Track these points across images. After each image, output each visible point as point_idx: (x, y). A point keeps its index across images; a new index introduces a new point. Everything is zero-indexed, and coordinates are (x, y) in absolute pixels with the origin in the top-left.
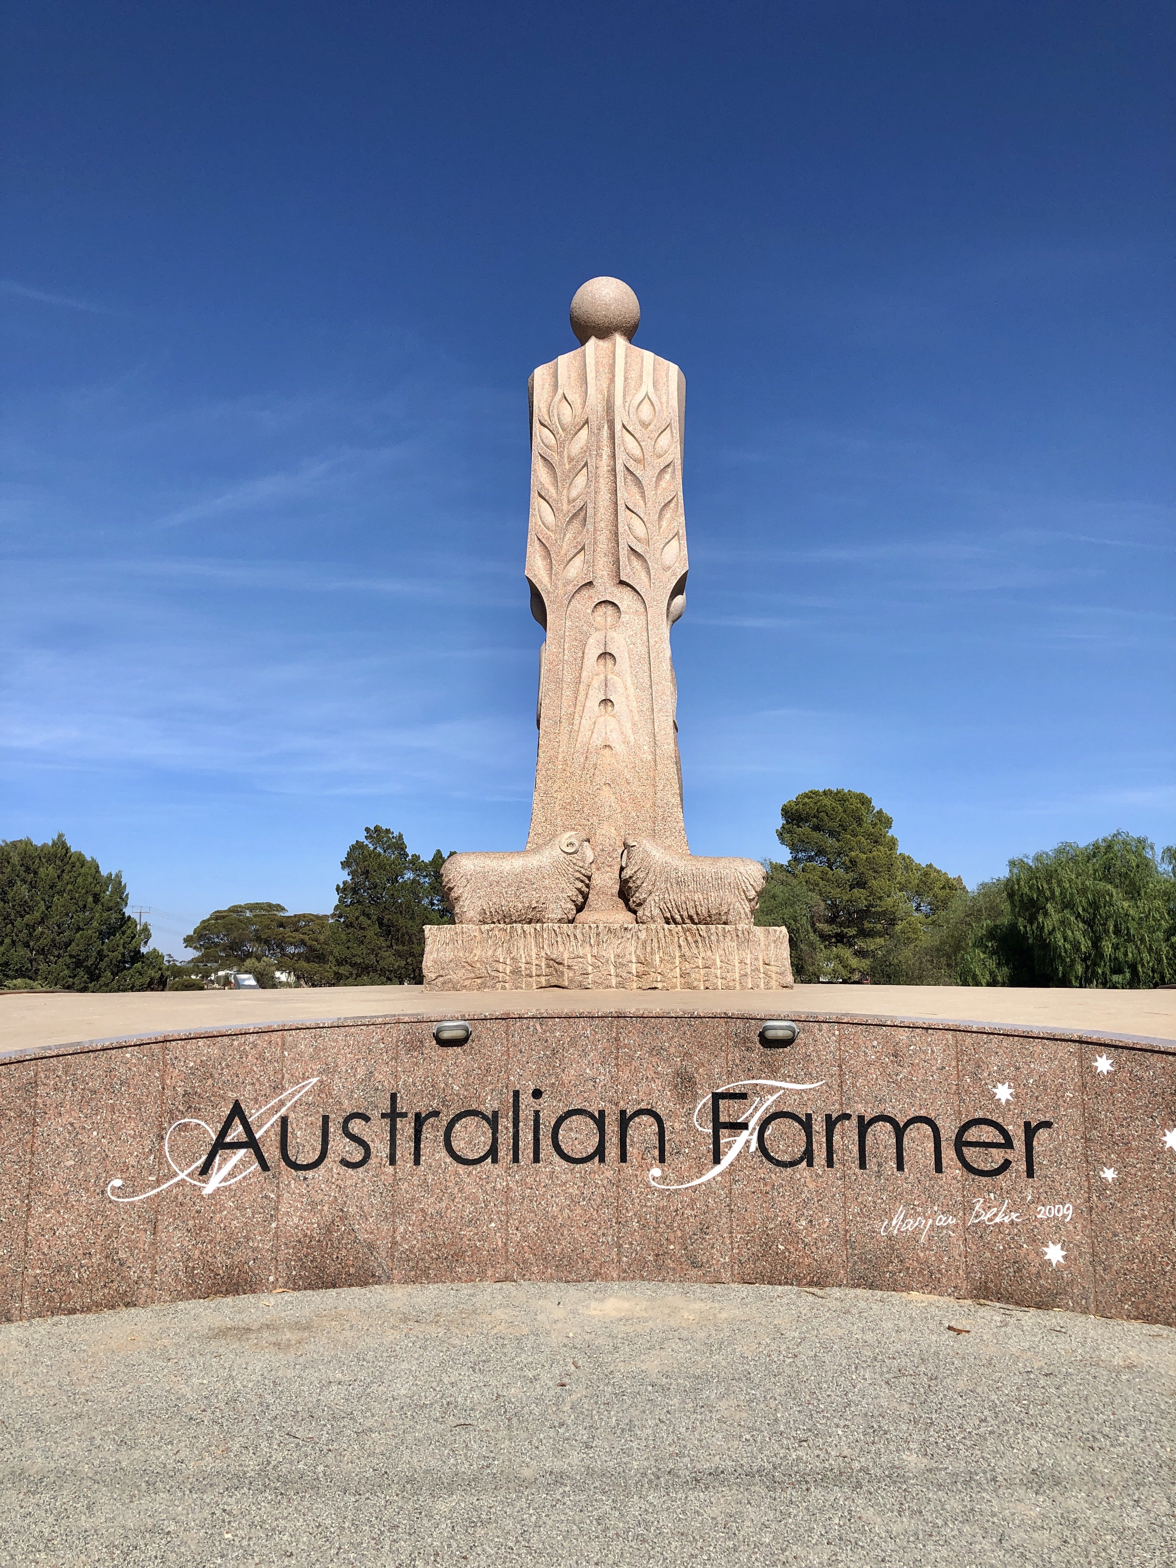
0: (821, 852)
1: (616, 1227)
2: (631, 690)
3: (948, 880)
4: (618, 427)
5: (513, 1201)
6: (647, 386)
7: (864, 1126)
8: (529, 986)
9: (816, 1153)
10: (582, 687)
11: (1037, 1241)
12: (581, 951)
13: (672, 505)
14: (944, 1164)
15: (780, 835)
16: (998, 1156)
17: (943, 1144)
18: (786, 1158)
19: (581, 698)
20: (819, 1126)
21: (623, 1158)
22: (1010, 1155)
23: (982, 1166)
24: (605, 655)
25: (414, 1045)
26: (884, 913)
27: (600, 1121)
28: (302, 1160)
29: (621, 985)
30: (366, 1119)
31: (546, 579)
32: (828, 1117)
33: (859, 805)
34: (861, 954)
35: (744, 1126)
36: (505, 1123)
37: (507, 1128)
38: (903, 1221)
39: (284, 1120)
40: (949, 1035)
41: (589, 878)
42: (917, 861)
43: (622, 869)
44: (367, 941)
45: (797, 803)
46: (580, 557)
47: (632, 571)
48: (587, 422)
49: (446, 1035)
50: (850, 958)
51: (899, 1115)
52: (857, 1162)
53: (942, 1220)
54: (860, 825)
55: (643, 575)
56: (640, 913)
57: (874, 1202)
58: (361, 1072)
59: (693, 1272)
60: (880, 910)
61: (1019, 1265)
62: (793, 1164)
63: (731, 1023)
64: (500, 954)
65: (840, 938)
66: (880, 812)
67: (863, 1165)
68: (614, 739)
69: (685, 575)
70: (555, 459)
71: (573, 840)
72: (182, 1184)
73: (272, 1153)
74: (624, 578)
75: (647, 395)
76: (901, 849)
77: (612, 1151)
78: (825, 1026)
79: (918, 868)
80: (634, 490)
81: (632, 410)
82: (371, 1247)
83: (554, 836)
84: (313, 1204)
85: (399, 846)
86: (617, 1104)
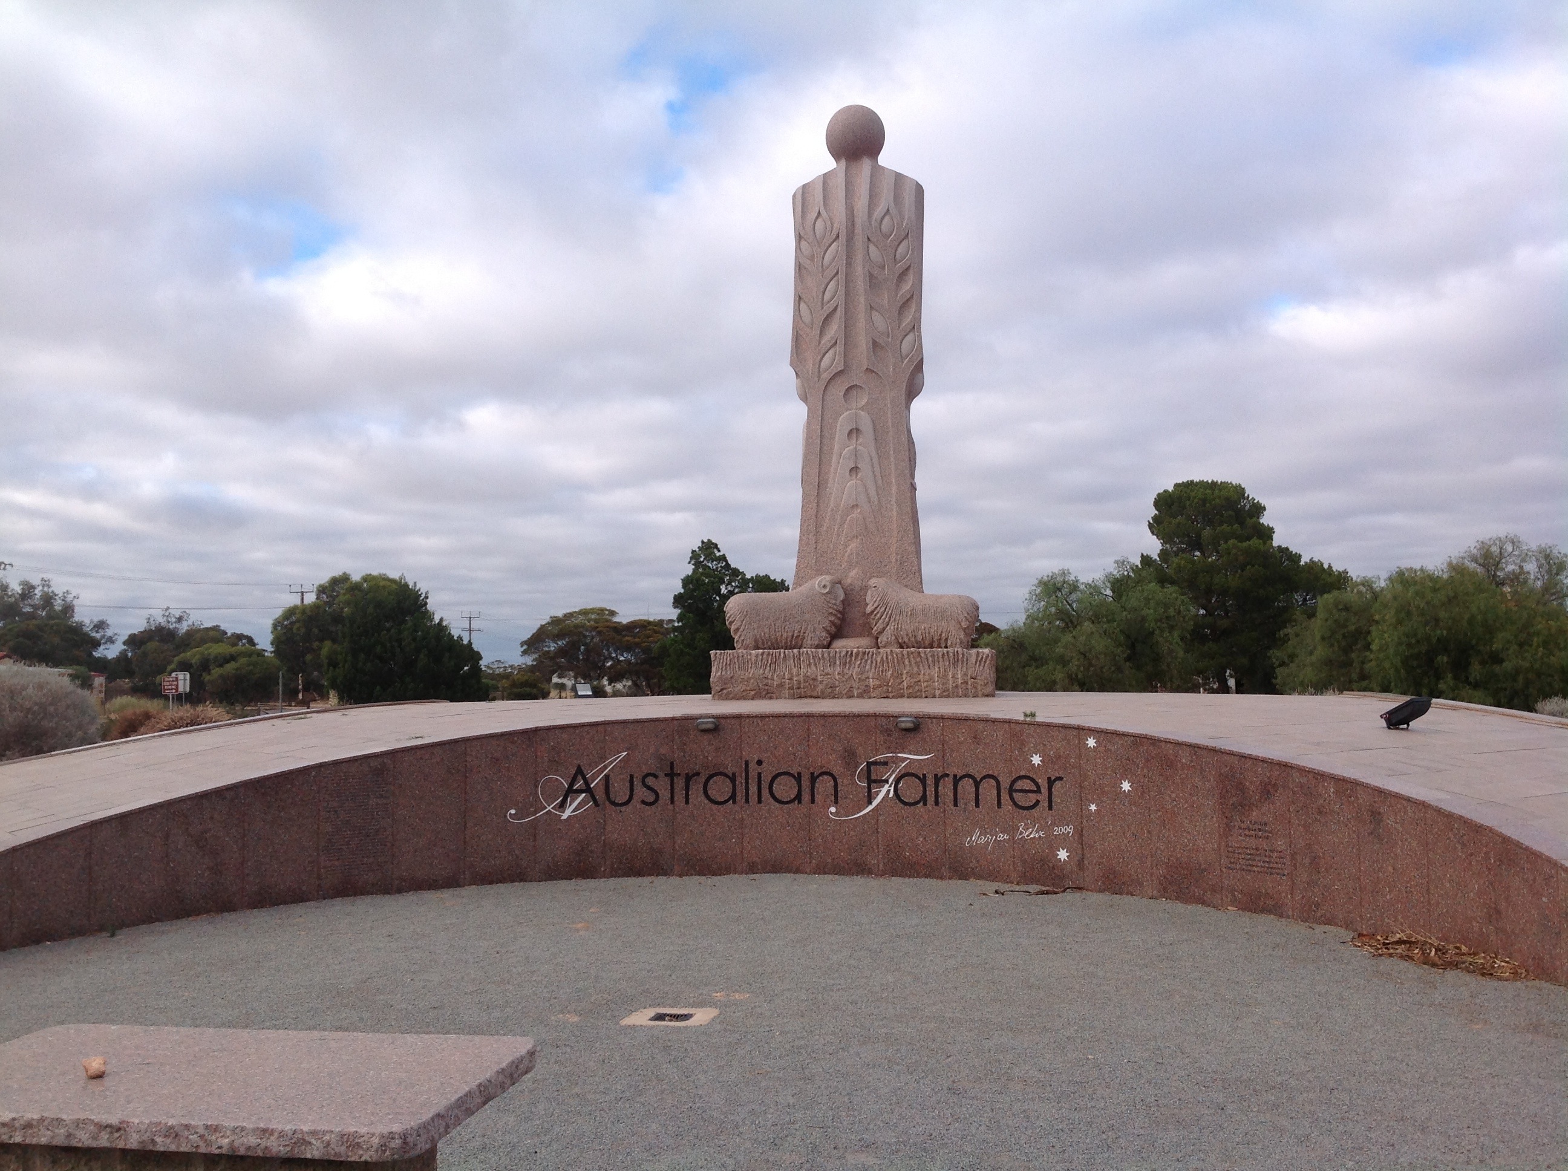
1: (808, 842)
4: (864, 239)
5: (746, 827)
7: (956, 780)
9: (928, 797)
10: (834, 457)
11: (1054, 848)
14: (1003, 804)
16: (1032, 798)
17: (1002, 790)
18: (911, 801)
19: (834, 466)
20: (930, 781)
21: (812, 801)
22: (1040, 797)
23: (1024, 804)
25: (683, 733)
27: (798, 779)
28: (619, 801)
30: (656, 776)
32: (936, 775)
35: (887, 781)
36: (740, 780)
37: (741, 783)
38: (978, 838)
39: (607, 777)
40: (1006, 725)
41: (841, 612)
43: (867, 605)
49: (702, 727)
51: (977, 774)
52: (953, 803)
53: (1001, 837)
56: (879, 640)
57: (962, 826)
58: (651, 750)
61: (1043, 862)
62: (915, 804)
63: (879, 719)
64: (769, 672)
67: (956, 805)
68: (861, 500)
71: (826, 583)
72: (549, 813)
73: (600, 796)
77: (806, 797)
78: (934, 720)
82: (660, 852)
84: (625, 826)
86: (808, 769)
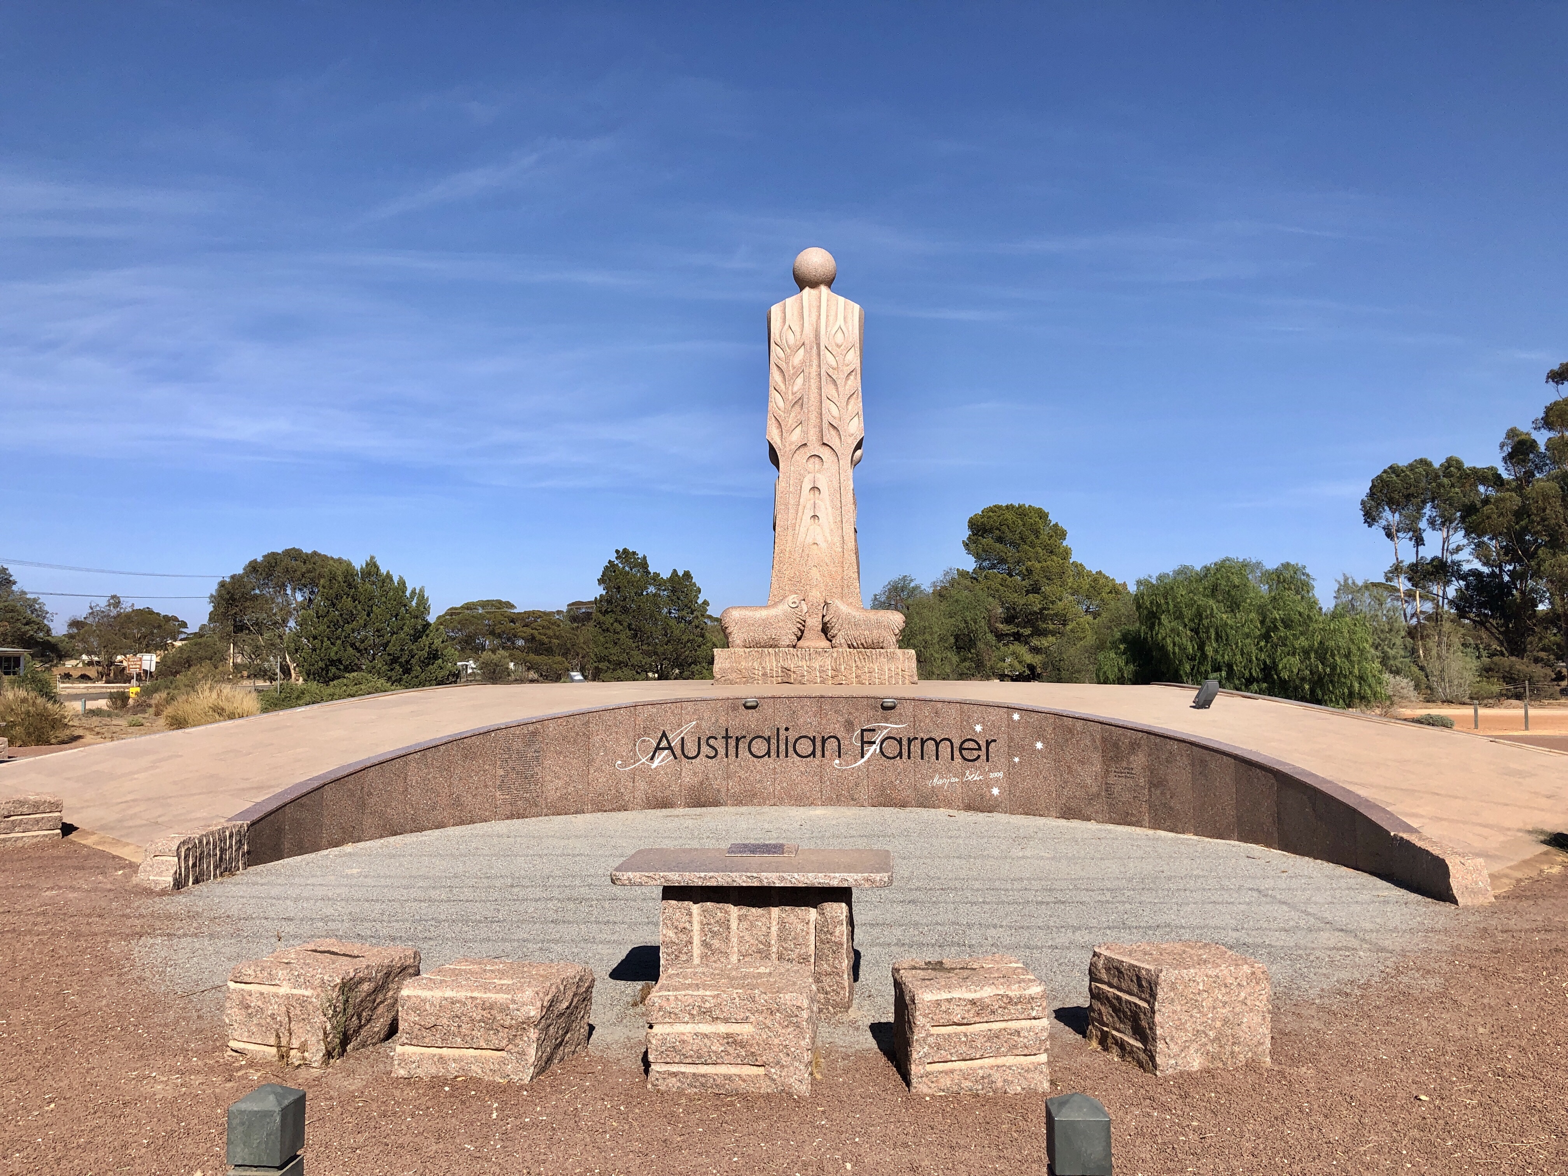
0: (1002, 561)
1: (820, 784)
2: (830, 509)
3: (1114, 585)
4: (822, 348)
5: (777, 773)
6: (840, 321)
7: (923, 742)
8: (772, 682)
9: (903, 753)
10: (801, 508)
11: (989, 787)
12: (800, 664)
13: (855, 396)
14: (955, 757)
15: (966, 545)
16: (976, 753)
17: (955, 749)
18: (891, 756)
19: (800, 514)
20: (905, 742)
21: (823, 756)
22: (980, 753)
23: (970, 758)
24: (814, 488)
25: (735, 708)
26: (1056, 615)
27: (813, 740)
28: (690, 755)
29: (822, 682)
30: (716, 739)
31: (778, 441)
32: (909, 738)
33: (1037, 519)
34: (1036, 650)
35: (874, 743)
36: (774, 741)
37: (774, 743)
38: (938, 781)
39: (683, 739)
40: (958, 705)
41: (805, 621)
42: (1088, 568)
43: (823, 616)
44: (621, 642)
45: (983, 517)
46: (799, 428)
47: (831, 437)
48: (803, 344)
49: (749, 704)
50: (1025, 654)
51: (937, 738)
52: (920, 757)
53: (954, 780)
54: (1037, 537)
55: (837, 440)
56: (834, 642)
57: (927, 773)
58: (713, 720)
59: (852, 802)
60: (1052, 612)
61: (982, 796)
62: (894, 758)
63: (870, 700)
64: (756, 665)
65: (1017, 637)
66: (1056, 525)
67: (922, 758)
68: (820, 540)
69: (862, 439)
70: (783, 365)
71: (796, 600)
72: (643, 764)
73: (678, 752)
74: (825, 442)
75: (840, 327)
76: (1074, 558)
77: (819, 753)
78: (908, 701)
79: (1089, 574)
80: (832, 386)
81: (831, 337)
82: (718, 791)
83: (785, 597)
84: (695, 773)
85: (643, 565)
86: (820, 734)
